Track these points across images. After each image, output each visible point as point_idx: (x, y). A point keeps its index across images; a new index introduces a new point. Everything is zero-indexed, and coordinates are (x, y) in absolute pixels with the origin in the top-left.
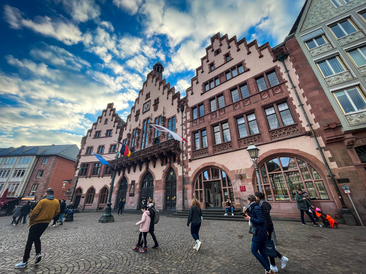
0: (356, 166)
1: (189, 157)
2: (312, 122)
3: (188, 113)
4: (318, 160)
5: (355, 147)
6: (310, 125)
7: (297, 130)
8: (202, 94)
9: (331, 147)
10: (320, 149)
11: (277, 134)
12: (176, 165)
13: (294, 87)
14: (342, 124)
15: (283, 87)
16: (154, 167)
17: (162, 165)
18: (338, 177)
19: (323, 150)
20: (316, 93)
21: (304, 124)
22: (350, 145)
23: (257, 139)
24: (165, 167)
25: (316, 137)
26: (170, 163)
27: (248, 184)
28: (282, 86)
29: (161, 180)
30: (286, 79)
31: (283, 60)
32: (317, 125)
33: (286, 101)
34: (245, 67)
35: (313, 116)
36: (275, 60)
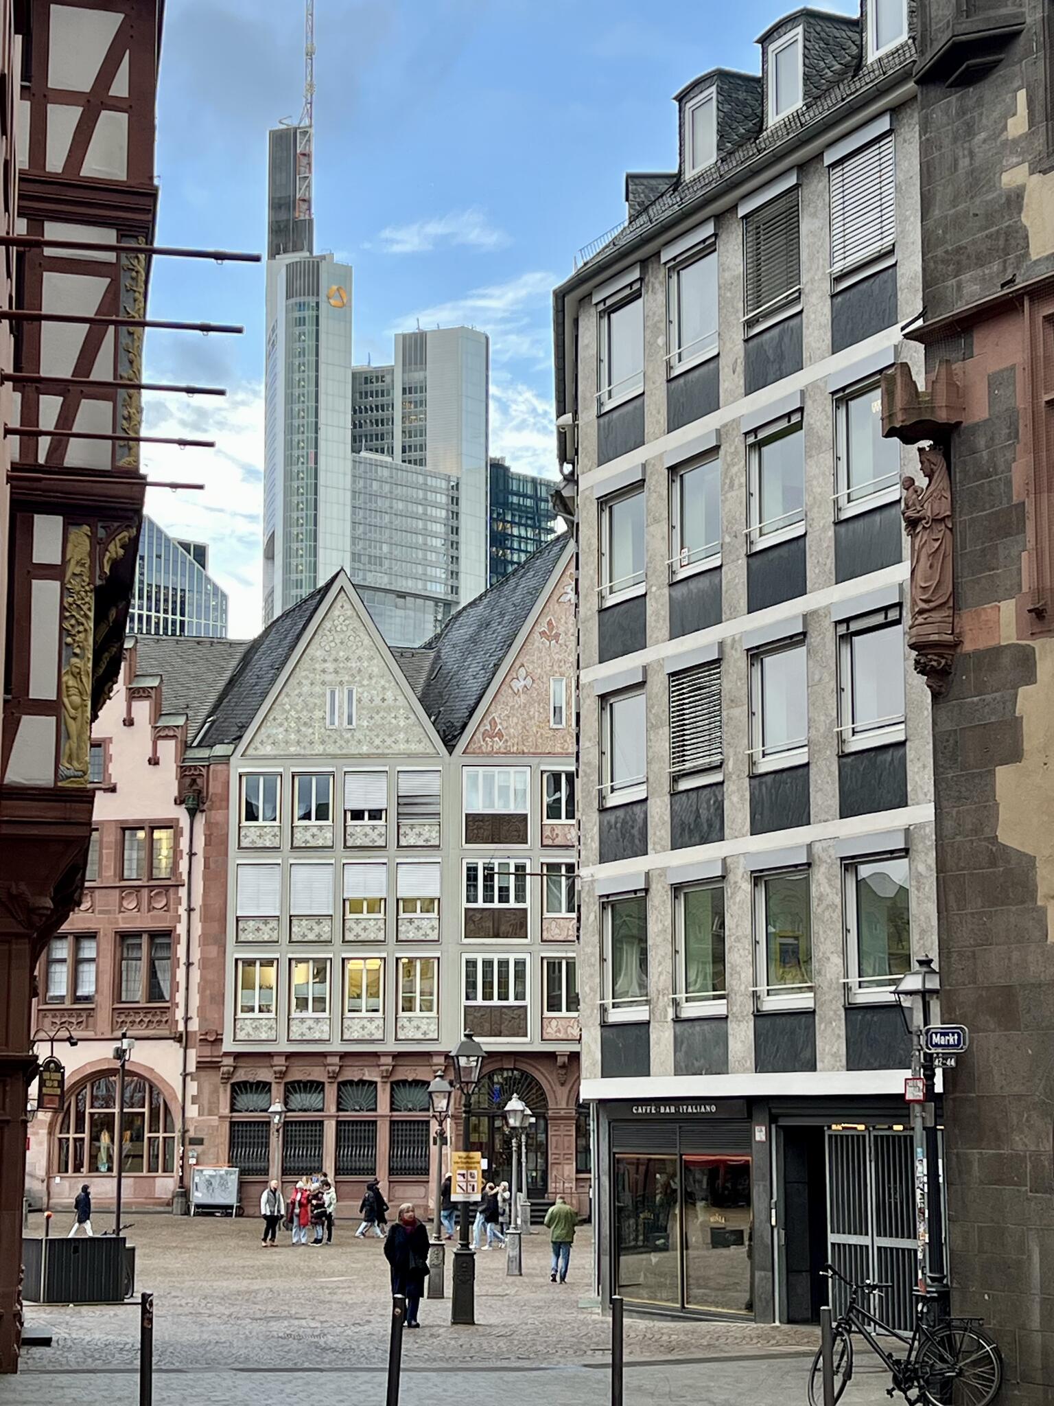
0: (220, 1117)
2: (193, 1012)
4: (177, 1098)
5: (232, 1081)
6: (187, 1019)
7: (167, 1021)
9: (202, 1074)
10: (185, 1075)
11: (130, 1019)
13: (190, 910)
14: (224, 1037)
15: (172, 896)
18: (191, 1134)
19: (188, 1078)
20: (213, 951)
21: (179, 1014)
22: (226, 1078)
23: (84, 1018)
25: (186, 1049)
27: (38, 1133)
28: (172, 890)
30: (185, 877)
31: (192, 813)
32: (194, 1026)
33: (162, 938)
34: (106, 769)
35: (195, 1001)
36: (179, 801)
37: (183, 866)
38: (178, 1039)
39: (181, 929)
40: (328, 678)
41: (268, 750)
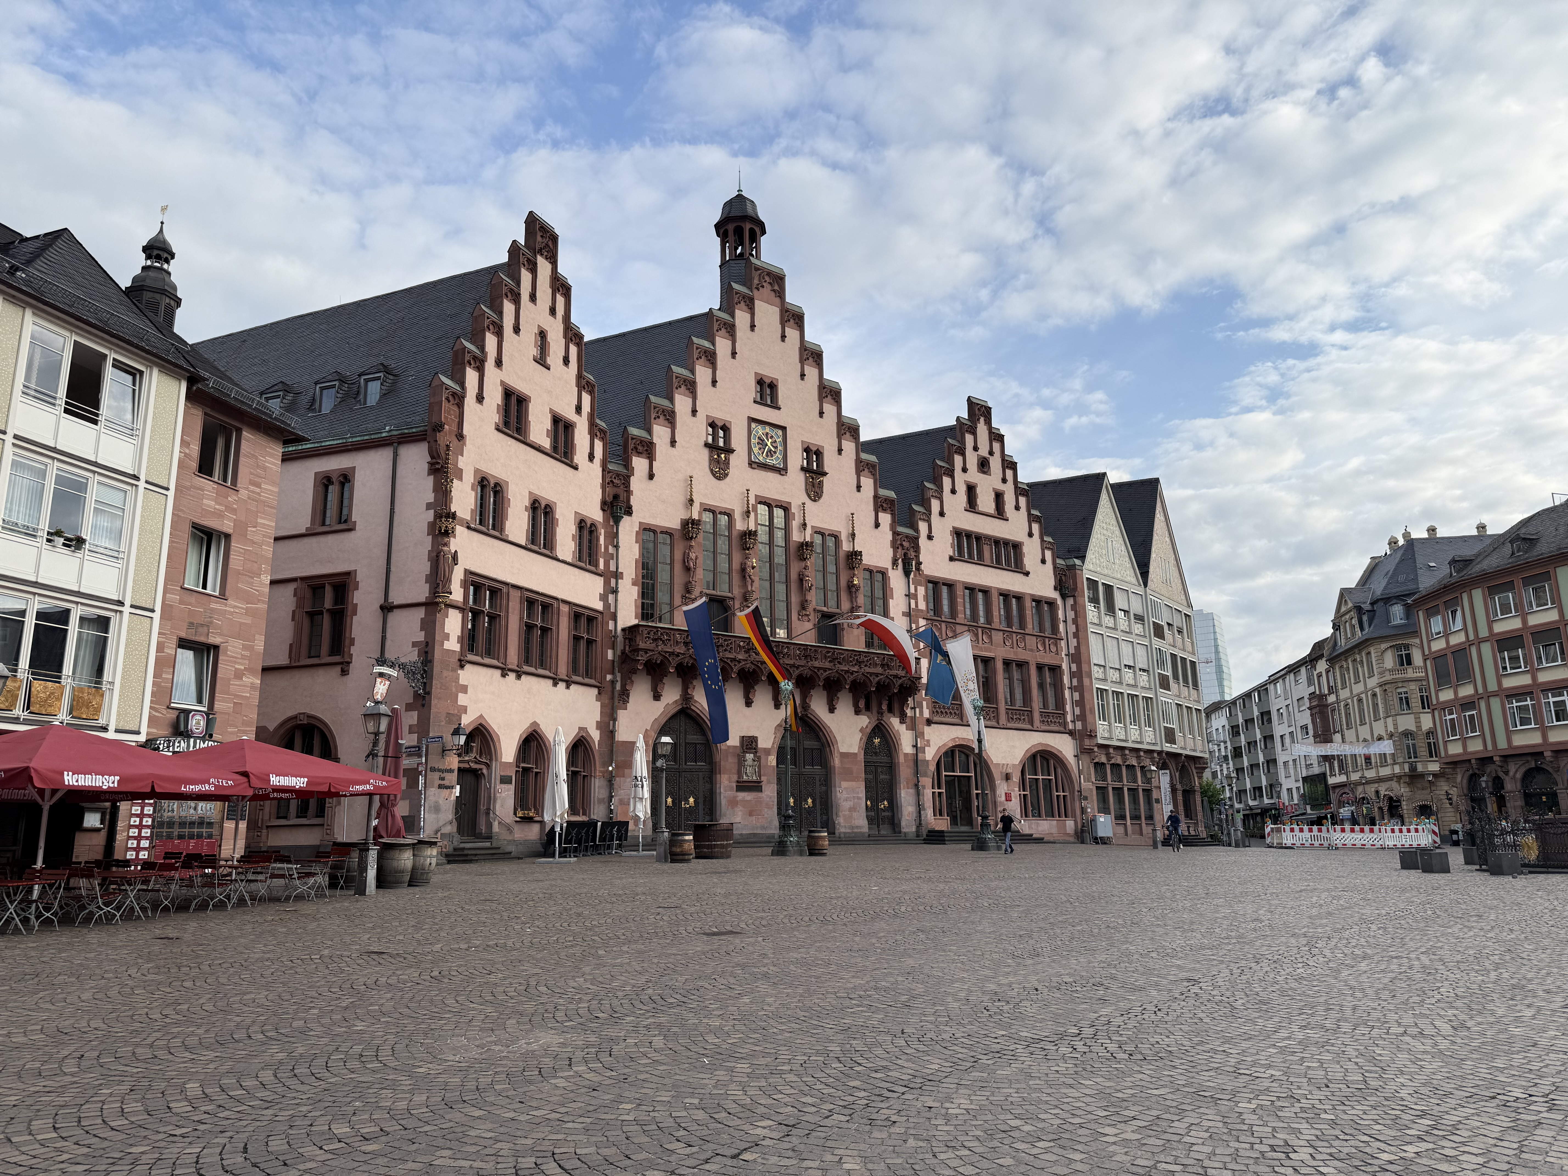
0: (1093, 783)
1: (926, 714)
2: (1076, 718)
3: (921, 591)
4: (1073, 769)
5: (1094, 762)
6: (1073, 721)
7: (1064, 723)
8: (951, 559)
10: (1076, 756)
11: (1045, 720)
12: (895, 722)
13: (1068, 654)
14: (1097, 734)
15: (1058, 646)
16: (832, 710)
17: (857, 712)
18: (1083, 794)
19: (1077, 759)
24: (864, 721)
25: (1075, 739)
26: (880, 713)
27: (1014, 791)
28: (1058, 642)
29: (856, 754)
30: (1063, 634)
31: (1064, 597)
32: (1079, 725)
33: (1055, 669)
34: (1022, 561)
35: (1077, 711)
36: (1055, 589)
37: (1061, 627)
38: (1071, 733)
39: (1065, 666)
40: (1105, 532)
41: (1091, 567)
